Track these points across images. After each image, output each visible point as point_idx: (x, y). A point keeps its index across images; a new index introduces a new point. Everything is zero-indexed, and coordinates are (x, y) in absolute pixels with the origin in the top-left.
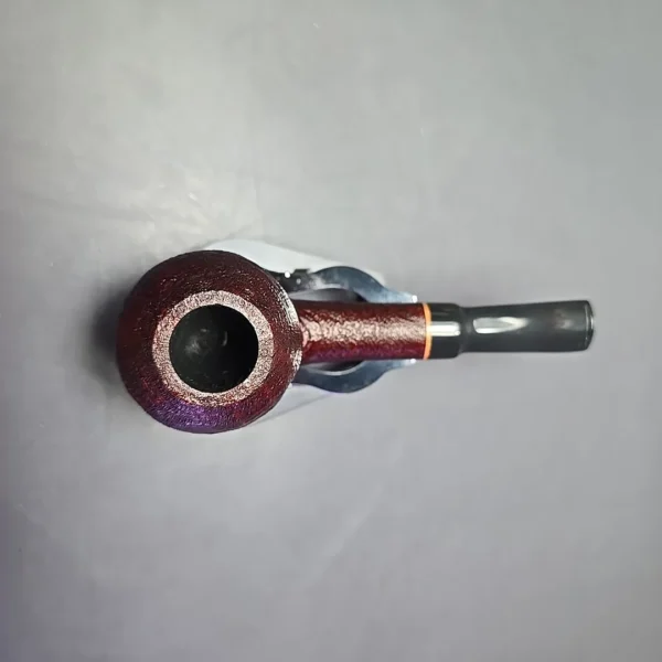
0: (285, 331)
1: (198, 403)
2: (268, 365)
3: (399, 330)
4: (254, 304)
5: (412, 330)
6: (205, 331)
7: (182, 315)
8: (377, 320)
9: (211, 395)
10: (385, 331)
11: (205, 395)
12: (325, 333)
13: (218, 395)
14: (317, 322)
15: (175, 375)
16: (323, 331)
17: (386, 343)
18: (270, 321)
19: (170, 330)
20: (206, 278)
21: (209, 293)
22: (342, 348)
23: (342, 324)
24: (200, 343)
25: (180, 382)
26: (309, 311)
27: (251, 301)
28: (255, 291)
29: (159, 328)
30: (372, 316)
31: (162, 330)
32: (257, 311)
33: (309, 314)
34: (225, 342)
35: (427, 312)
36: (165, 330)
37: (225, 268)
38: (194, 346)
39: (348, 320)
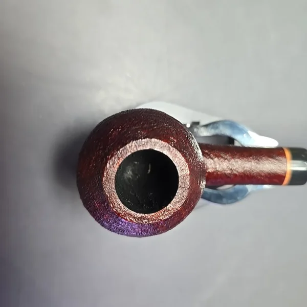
0: (197, 168)
1: (134, 221)
2: (185, 194)
3: (267, 166)
4: (176, 148)
5: (277, 165)
6: (136, 163)
7: (125, 156)
8: (253, 159)
9: (143, 215)
10: (259, 166)
11: (139, 215)
12: (218, 167)
13: (149, 216)
14: (212, 159)
15: (118, 200)
16: (216, 165)
17: (259, 174)
18: (187, 161)
19: (116, 167)
20: (143, 129)
21: (146, 140)
22: (228, 177)
23: (229, 161)
24: (133, 171)
25: (122, 205)
26: (206, 151)
27: (174, 146)
28: (177, 139)
29: (108, 166)
30: (250, 156)
31: (110, 167)
32: (179, 154)
33: (207, 154)
34: (149, 171)
35: (288, 154)
36: (112, 167)
37: (156, 121)
38: (129, 173)
39: (233, 158)
